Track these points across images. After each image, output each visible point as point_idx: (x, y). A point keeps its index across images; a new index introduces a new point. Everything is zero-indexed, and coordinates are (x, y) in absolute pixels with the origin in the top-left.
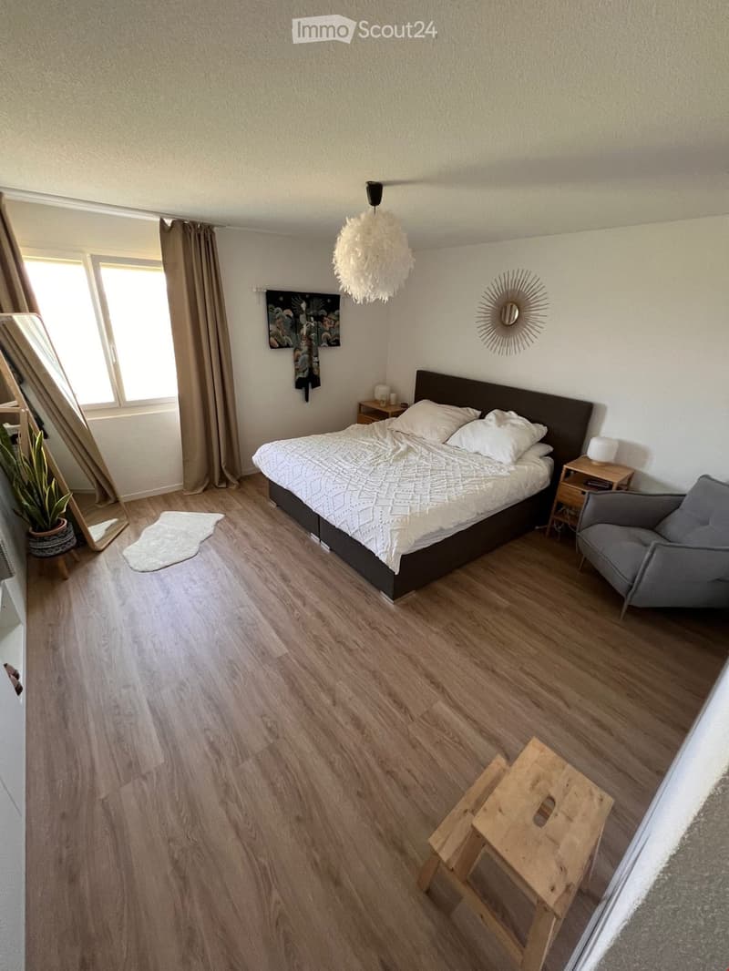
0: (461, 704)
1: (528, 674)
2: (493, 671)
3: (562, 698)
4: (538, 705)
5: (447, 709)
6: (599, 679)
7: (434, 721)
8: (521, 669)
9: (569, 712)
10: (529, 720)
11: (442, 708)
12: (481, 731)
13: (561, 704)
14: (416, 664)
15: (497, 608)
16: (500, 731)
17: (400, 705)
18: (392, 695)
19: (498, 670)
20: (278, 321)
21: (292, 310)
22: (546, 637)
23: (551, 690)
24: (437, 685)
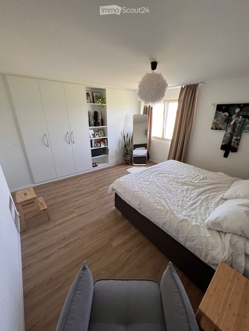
0: (74, 219)
1: (76, 240)
2: (81, 230)
3: (63, 247)
4: (65, 238)
5: (74, 216)
6: (63, 268)
7: (72, 213)
8: (79, 239)
9: (57, 248)
10: (61, 234)
11: (75, 215)
12: (64, 222)
13: (61, 246)
14: (90, 211)
15: (111, 240)
16: (62, 226)
17: (78, 207)
18: (82, 206)
19: (81, 231)
20: (218, 118)
21: (228, 113)
22: (91, 255)
23: (67, 245)
24: (81, 215)
